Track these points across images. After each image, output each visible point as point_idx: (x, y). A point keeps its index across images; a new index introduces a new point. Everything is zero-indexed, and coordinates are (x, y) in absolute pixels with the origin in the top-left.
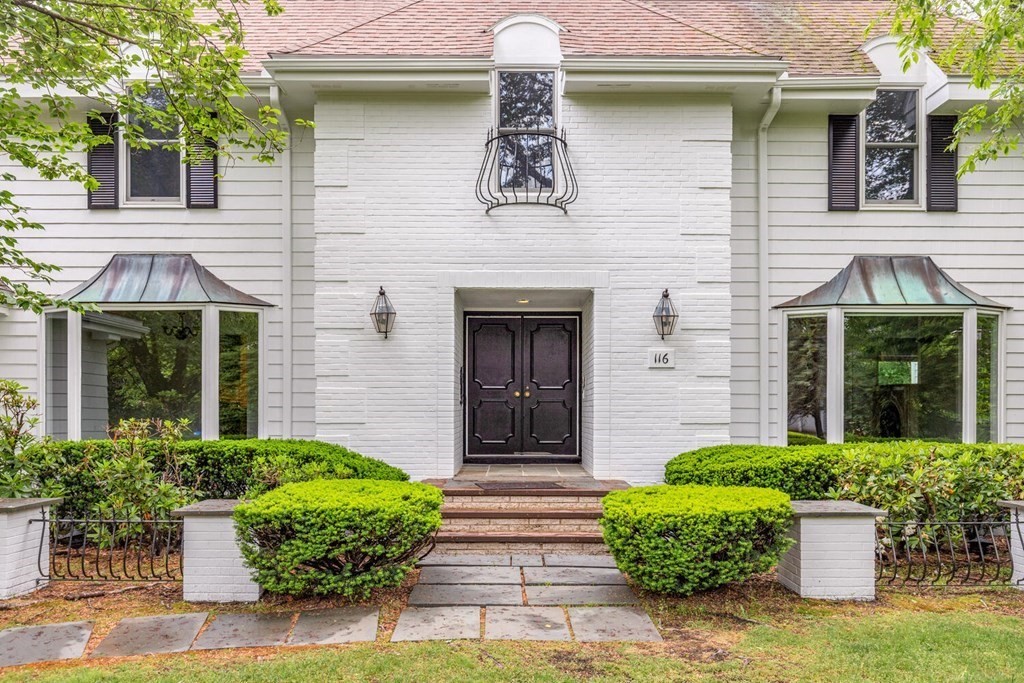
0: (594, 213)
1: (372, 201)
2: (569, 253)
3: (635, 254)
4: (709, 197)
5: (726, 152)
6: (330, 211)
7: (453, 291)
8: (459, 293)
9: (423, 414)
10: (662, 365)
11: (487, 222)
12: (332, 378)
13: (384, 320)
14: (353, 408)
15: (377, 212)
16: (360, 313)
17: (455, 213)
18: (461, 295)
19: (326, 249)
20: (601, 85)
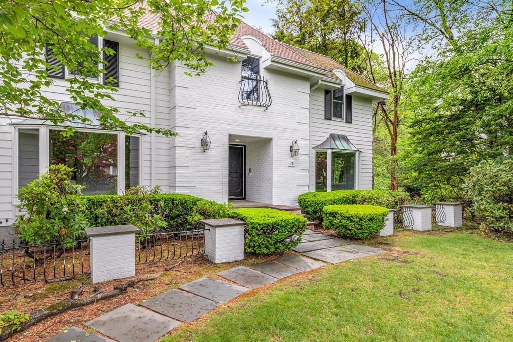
0: (273, 112)
1: (198, 95)
2: (265, 125)
3: (284, 127)
4: (303, 111)
5: (307, 97)
6: (182, 97)
7: (228, 135)
8: (230, 136)
9: (217, 182)
10: (291, 165)
11: (240, 110)
12: (183, 168)
13: (205, 144)
14: (191, 180)
15: (200, 100)
16: (194, 141)
17: (229, 105)
18: (231, 137)
19: (180, 113)
20: (279, 67)
